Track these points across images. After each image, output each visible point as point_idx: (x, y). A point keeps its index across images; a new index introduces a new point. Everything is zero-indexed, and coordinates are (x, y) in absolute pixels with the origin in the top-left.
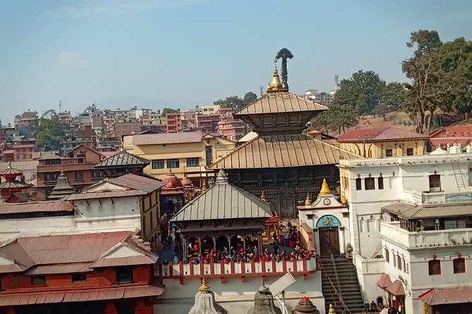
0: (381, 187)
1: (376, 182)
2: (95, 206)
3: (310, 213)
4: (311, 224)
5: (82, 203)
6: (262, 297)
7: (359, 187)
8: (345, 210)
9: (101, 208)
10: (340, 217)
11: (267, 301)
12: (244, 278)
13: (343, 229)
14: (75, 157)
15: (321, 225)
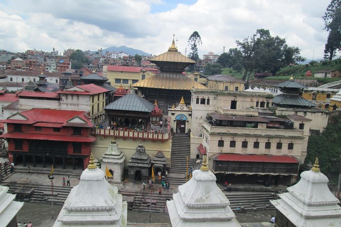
0: (208, 103)
1: (206, 101)
2: (70, 97)
3: (173, 112)
4: (173, 118)
5: (63, 96)
6: (139, 148)
7: (197, 103)
8: (190, 113)
9: (72, 98)
10: (187, 116)
11: (142, 151)
12: (134, 139)
13: (188, 121)
14: (78, 73)
15: (178, 118)
